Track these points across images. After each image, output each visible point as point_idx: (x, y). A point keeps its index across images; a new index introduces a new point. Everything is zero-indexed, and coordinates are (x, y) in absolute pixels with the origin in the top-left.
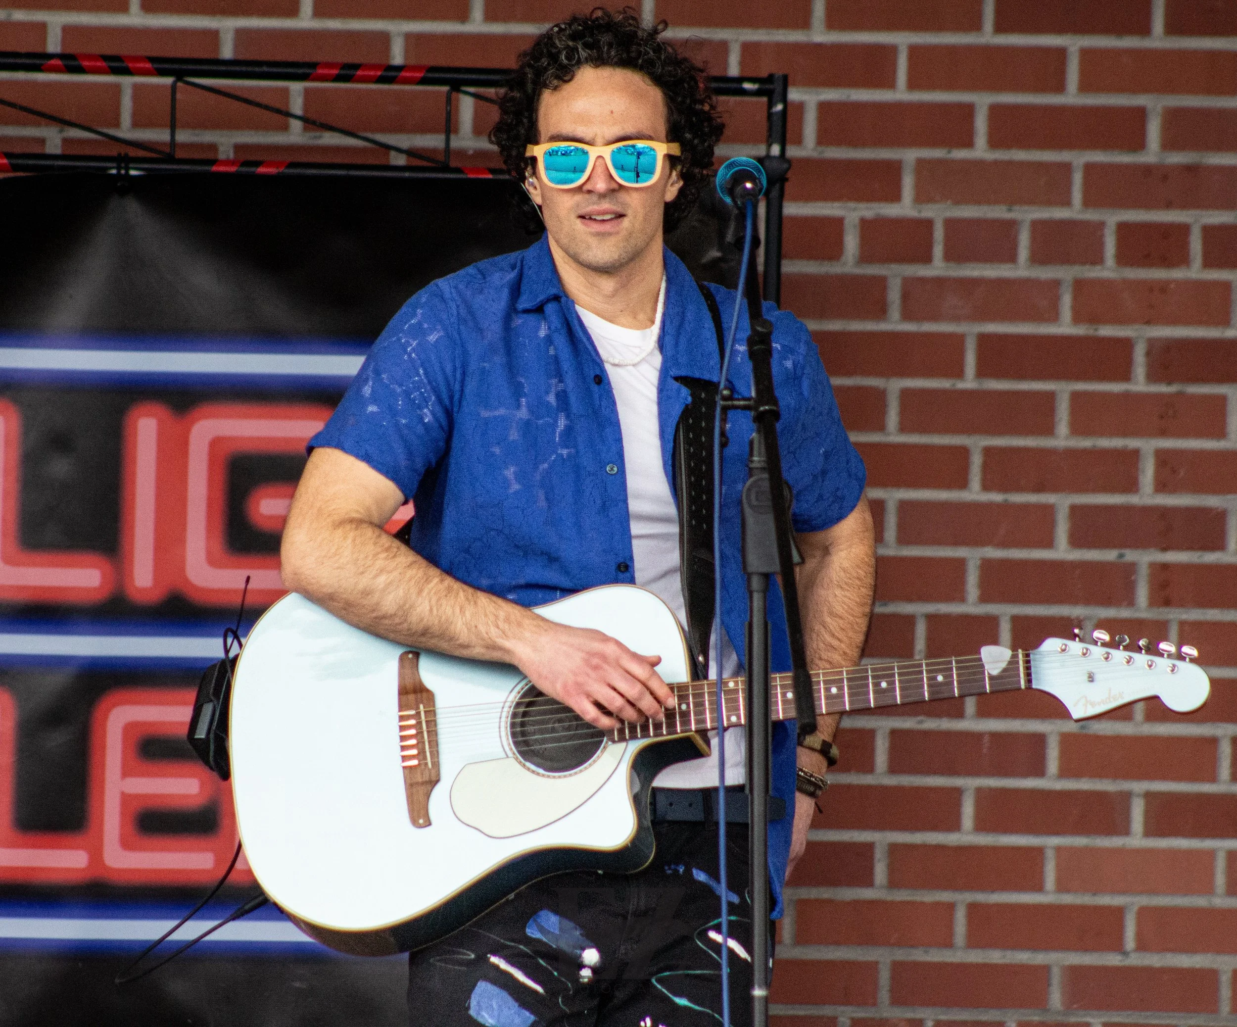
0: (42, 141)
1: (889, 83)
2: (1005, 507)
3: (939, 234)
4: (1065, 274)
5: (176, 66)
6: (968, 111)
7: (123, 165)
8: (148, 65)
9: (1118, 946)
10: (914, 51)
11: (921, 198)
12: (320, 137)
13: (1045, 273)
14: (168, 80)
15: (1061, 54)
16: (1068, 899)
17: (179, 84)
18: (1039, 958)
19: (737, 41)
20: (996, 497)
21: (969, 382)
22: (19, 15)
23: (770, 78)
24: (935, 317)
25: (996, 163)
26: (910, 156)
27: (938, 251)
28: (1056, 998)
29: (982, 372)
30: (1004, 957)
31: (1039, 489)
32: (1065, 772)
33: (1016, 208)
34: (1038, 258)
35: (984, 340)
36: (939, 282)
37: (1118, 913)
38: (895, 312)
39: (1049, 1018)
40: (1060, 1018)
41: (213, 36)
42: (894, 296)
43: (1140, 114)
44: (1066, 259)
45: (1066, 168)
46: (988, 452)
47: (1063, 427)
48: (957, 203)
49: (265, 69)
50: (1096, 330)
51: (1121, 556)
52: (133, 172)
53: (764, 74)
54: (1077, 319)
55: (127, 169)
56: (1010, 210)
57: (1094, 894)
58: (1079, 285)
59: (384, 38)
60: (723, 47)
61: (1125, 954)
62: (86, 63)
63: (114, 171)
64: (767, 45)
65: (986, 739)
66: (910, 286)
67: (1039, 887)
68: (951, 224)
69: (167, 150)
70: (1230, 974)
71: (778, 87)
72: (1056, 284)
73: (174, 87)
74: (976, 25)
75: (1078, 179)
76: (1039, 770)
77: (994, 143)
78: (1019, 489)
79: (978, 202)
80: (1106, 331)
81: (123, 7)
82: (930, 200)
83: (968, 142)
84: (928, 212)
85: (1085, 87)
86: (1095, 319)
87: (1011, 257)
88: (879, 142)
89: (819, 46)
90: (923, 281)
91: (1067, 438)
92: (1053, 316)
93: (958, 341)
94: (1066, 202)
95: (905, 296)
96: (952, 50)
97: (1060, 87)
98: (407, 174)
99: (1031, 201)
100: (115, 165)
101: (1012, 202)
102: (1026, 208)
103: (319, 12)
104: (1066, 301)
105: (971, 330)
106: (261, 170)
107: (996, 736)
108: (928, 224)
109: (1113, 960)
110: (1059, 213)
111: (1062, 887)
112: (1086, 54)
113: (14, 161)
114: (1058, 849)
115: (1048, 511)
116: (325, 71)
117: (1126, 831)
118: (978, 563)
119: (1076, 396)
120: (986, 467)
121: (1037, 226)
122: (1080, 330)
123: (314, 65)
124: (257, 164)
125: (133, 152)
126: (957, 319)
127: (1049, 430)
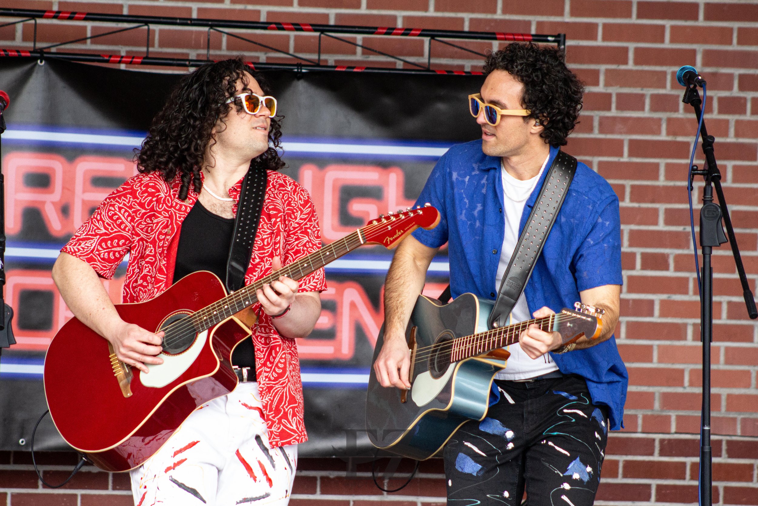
0: (258, 58)
1: (595, 38)
2: (639, 209)
3: (614, 99)
4: (663, 116)
5: (321, 28)
6: (626, 50)
7: (299, 68)
8: (310, 27)
9: (682, 385)
10: (605, 26)
11: (607, 85)
12: (369, 57)
13: (656, 115)
14: (317, 34)
15: (663, 27)
16: (662, 366)
17: (322, 35)
18: (651, 389)
19: (534, 20)
20: (636, 205)
21: (625, 159)
22: (250, 7)
23: (559, 36)
24: (612, 132)
25: (637, 71)
26: (603, 68)
27: (614, 106)
28: (657, 405)
29: (631, 155)
30: (637, 389)
31: (653, 201)
32: (662, 315)
33: (645, 89)
34: (653, 109)
35: (631, 142)
36: (614, 119)
37: (682, 371)
38: (596, 130)
39: (655, 413)
40: (660, 413)
41: (327, 16)
42: (596, 124)
43: (694, 52)
44: (664, 110)
45: (664, 73)
46: (633, 187)
47: (662, 177)
48: (621, 86)
49: (357, 29)
50: (676, 138)
51: (684, 229)
52: (304, 71)
53: (556, 34)
54: (668, 134)
55: (301, 69)
56: (642, 90)
57: (673, 364)
58: (669, 120)
59: (395, 18)
60: (529, 23)
61: (685, 388)
62: (285, 26)
63: (296, 70)
64: (547, 22)
65: (631, 302)
66: (602, 120)
67: (651, 361)
68: (619, 95)
69: (317, 62)
70: (726, 396)
71: (562, 39)
72: (660, 119)
73: (320, 36)
74: (629, 16)
75: (669, 77)
76: (651, 314)
77: (636, 63)
78: (645, 202)
79: (630, 86)
80: (680, 139)
81: (291, 4)
82: (611, 85)
83: (626, 63)
84: (610, 90)
85: (672, 41)
86: (675, 134)
87: (642, 109)
88: (591, 62)
89: (567, 23)
90: (607, 118)
91: (664, 181)
92: (659, 133)
93: (621, 142)
94: (664, 87)
95: (601, 124)
96: (620, 25)
97: (662, 41)
98: (413, 73)
99: (651, 86)
100: (296, 67)
101: (643, 87)
102: (648, 89)
103: (369, 7)
104: (664, 127)
105: (626, 138)
106: (355, 70)
107: (635, 301)
108: (609, 95)
109: (679, 390)
110: (662, 91)
111: (660, 361)
112: (673, 28)
113: (256, 66)
114: (659, 346)
115: (656, 211)
116: (381, 31)
117: (685, 338)
118: (628, 231)
119: (667, 165)
120: (632, 193)
121: (653, 96)
122: (670, 138)
123: (376, 28)
124: (353, 68)
125: (304, 63)
126: (621, 133)
127: (656, 178)
